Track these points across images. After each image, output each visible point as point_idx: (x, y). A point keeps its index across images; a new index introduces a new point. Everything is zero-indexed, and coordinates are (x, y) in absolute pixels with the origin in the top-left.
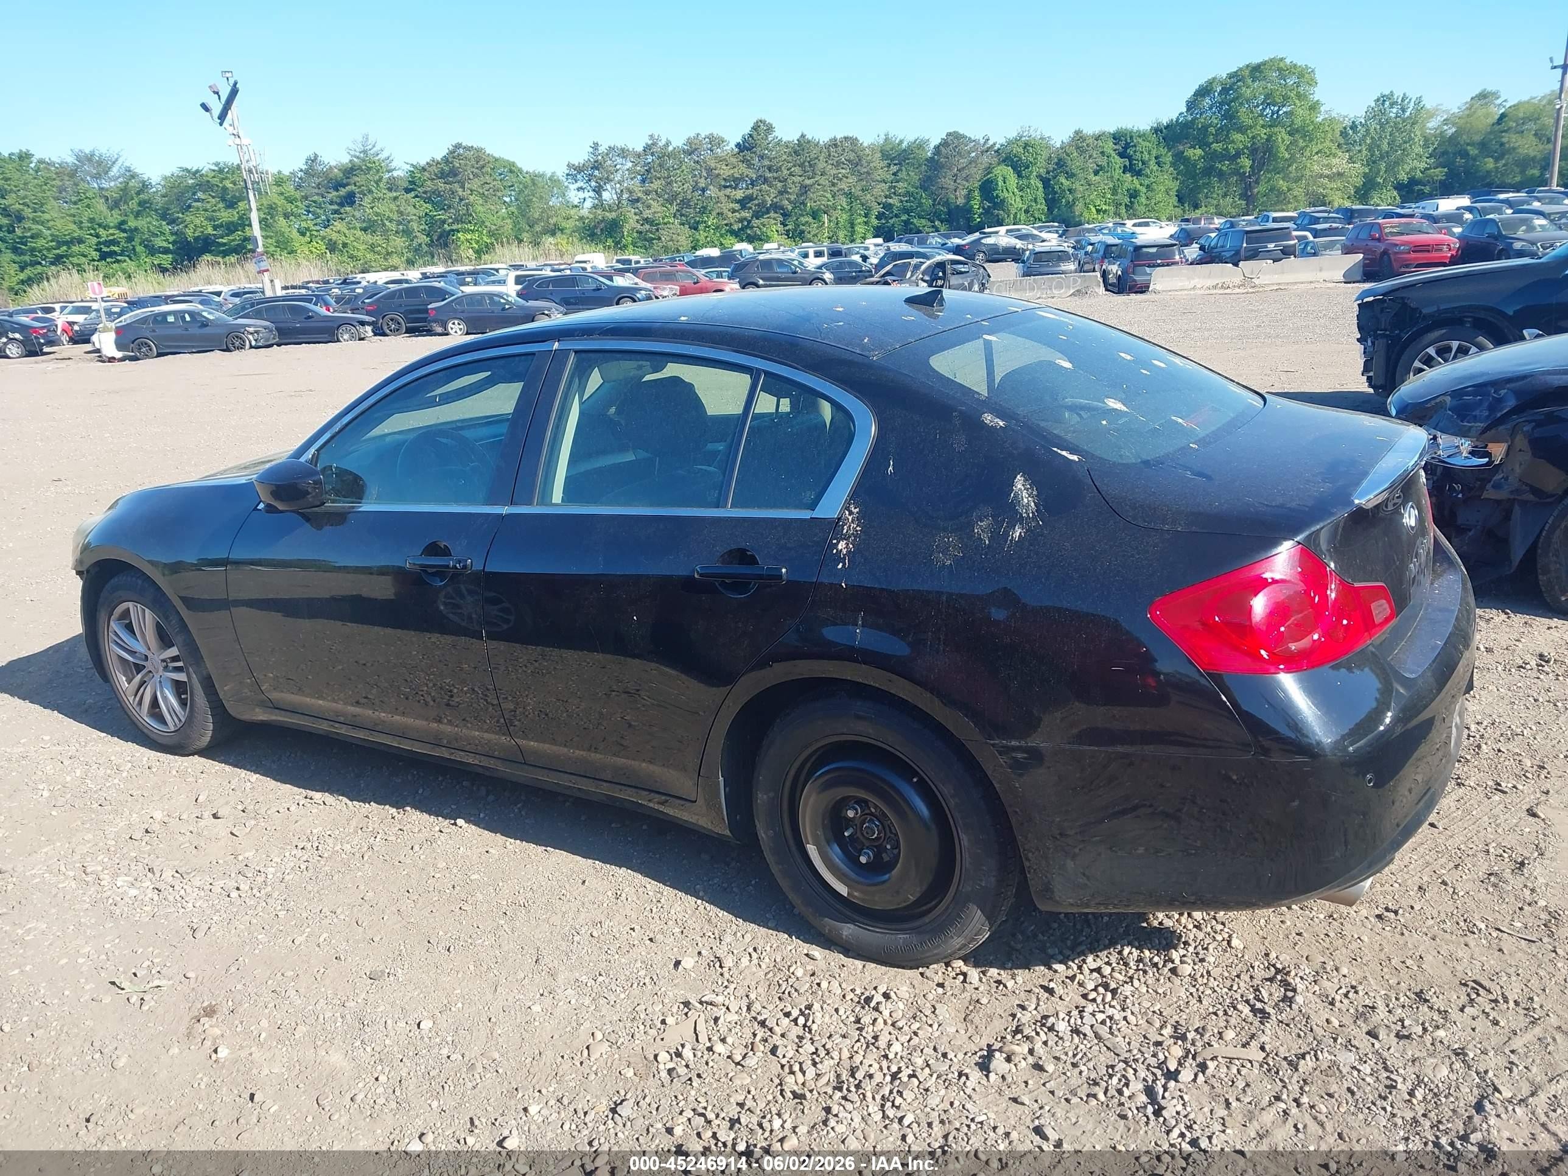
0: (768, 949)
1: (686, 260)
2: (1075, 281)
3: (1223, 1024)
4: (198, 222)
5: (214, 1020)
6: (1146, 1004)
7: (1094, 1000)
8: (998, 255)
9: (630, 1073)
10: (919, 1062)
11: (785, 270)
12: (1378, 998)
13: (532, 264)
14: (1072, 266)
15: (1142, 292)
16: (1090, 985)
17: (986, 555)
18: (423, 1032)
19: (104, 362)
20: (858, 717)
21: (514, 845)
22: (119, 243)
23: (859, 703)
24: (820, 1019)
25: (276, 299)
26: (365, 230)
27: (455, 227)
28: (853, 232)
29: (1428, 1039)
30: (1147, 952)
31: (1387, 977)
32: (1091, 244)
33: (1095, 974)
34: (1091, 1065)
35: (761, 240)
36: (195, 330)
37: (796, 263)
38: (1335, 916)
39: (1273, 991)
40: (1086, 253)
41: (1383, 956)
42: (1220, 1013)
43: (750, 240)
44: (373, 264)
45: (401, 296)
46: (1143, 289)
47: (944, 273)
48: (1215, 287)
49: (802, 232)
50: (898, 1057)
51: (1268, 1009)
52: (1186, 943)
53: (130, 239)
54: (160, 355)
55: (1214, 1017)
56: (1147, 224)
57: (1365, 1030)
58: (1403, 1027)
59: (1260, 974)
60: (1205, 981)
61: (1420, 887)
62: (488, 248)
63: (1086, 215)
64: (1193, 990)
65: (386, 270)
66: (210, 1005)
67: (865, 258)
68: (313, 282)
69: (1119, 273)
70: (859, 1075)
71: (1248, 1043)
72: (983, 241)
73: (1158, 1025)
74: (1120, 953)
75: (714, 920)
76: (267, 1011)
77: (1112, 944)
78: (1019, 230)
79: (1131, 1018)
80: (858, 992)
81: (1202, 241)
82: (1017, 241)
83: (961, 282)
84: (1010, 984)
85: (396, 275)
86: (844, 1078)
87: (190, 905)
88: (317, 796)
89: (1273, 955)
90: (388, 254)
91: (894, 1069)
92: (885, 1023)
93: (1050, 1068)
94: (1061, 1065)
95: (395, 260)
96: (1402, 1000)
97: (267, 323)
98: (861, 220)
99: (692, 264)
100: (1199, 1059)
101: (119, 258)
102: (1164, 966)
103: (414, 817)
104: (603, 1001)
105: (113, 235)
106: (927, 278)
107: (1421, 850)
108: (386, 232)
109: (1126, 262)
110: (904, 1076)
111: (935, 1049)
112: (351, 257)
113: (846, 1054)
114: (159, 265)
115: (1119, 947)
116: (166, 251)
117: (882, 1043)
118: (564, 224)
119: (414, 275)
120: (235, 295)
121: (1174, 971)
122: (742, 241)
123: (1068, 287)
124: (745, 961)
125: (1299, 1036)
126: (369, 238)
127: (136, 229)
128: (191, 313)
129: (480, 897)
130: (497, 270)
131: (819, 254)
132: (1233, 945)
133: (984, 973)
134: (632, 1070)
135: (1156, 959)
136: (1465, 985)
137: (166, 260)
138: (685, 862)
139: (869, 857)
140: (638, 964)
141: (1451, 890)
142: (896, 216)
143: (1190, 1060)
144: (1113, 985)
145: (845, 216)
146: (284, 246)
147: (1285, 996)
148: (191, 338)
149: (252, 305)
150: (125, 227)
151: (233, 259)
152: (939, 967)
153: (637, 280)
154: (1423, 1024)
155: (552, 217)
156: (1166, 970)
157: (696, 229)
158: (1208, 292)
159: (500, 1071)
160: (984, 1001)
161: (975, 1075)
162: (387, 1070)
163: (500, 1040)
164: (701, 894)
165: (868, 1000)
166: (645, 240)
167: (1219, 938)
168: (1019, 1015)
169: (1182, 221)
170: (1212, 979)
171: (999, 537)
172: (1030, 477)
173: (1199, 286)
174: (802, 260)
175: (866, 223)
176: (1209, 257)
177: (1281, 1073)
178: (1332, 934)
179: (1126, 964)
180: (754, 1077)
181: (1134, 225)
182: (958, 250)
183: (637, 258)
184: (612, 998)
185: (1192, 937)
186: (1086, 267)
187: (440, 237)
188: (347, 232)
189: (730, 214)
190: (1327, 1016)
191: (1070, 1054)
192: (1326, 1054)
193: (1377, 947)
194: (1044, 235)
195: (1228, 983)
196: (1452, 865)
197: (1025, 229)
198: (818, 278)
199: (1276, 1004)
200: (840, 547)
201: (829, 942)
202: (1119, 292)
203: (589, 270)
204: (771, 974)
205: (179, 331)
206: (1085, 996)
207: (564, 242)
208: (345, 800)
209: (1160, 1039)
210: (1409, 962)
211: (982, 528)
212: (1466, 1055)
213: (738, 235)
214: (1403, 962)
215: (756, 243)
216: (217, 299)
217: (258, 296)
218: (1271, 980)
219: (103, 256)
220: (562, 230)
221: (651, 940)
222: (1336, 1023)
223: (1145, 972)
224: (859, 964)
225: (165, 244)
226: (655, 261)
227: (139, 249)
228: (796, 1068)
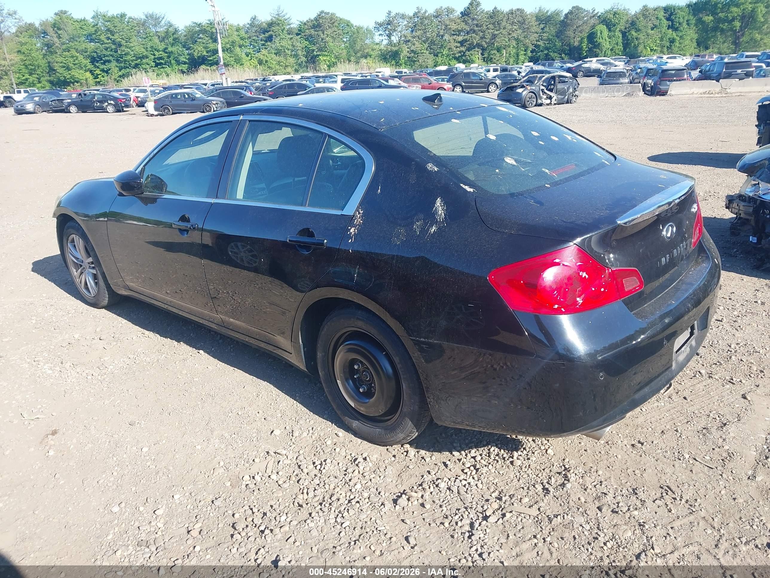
0: (319, 429)
1: (428, 72)
2: (627, 88)
3: (525, 494)
4: (199, 49)
5: (54, 437)
6: (491, 479)
7: (466, 473)
8: (589, 73)
9: (228, 484)
10: (366, 495)
11: (477, 78)
12: (611, 489)
13: (354, 73)
14: (627, 80)
15: (663, 95)
16: (468, 465)
17: (416, 240)
18: (143, 453)
19: (149, 116)
20: (358, 319)
21: (222, 365)
22: (164, 59)
23: (360, 312)
24: (329, 467)
25: (227, 88)
26: (276, 54)
27: (318, 53)
28: (518, 59)
29: (627, 515)
30: (502, 451)
31: (621, 478)
32: (640, 68)
33: (472, 459)
34: (449, 508)
35: (470, 62)
36: (189, 102)
37: (483, 75)
38: (609, 442)
39: (558, 479)
40: (637, 73)
41: (625, 467)
42: (526, 488)
43: (464, 62)
44: (279, 71)
45: (285, 88)
46: (664, 93)
47: (554, 82)
48: (704, 93)
49: (492, 58)
50: (357, 491)
51: (551, 489)
52: (524, 449)
53: (169, 57)
54: (173, 114)
55: (522, 490)
56: (675, 58)
57: (597, 506)
58: (618, 507)
59: (555, 469)
60: (526, 470)
61: (663, 432)
62: (334, 64)
63: (644, 52)
64: (518, 474)
65: (285, 74)
66: (55, 430)
67: (519, 73)
68: (250, 80)
69: (652, 84)
70: (334, 498)
71: (532, 506)
72: (583, 66)
73: (492, 490)
74: (489, 450)
75: (299, 412)
76: (78, 435)
77: (487, 445)
78: (603, 60)
79: (480, 486)
80: (353, 455)
81: (703, 68)
82: (601, 66)
83: (563, 87)
84: (428, 460)
85: (288, 77)
86: (326, 499)
87: (69, 381)
88: (147, 332)
89: (567, 460)
90: (286, 66)
91: (352, 497)
92: (359, 472)
93: (428, 506)
94: (435, 505)
95: (289, 69)
96: (624, 492)
97: (222, 99)
98: (523, 53)
99: (430, 74)
100: (504, 511)
101: (164, 66)
102: (508, 459)
103: (183, 347)
104: (230, 447)
105: (161, 54)
106: (545, 84)
107: (672, 411)
108: (286, 55)
109: (656, 78)
110: (353, 502)
111: (377, 489)
112: (269, 67)
113: (332, 487)
114: (182, 70)
115: (490, 446)
116: (185, 63)
117: (351, 483)
118: (372, 53)
119: (297, 77)
120: (213, 85)
121: (512, 463)
122: (460, 62)
123: (623, 91)
124: (305, 434)
125: (561, 505)
126: (277, 58)
127: (172, 52)
128: (188, 94)
129: (194, 389)
130: (336, 76)
131: (495, 70)
132: (548, 452)
133: (418, 452)
134: (230, 482)
135: (505, 456)
136: (662, 488)
137: (185, 67)
138: (296, 381)
139: (364, 389)
140: (255, 430)
141: (678, 435)
142: (542, 51)
143: (499, 511)
144: (478, 467)
145: (514, 51)
146: (238, 61)
147: (563, 483)
148: (188, 106)
149: (216, 90)
150: (167, 51)
151: (214, 67)
152: (397, 447)
153: (400, 82)
154: (630, 506)
155: (366, 49)
156: (508, 462)
157: (437, 56)
158: (700, 96)
159: (169, 476)
160: (411, 467)
161: (389, 505)
162: (119, 469)
163: (176, 461)
164: (297, 398)
165: (356, 459)
166: (411, 62)
167: (543, 448)
168: (425, 476)
169: (696, 56)
170: (530, 469)
171: (424, 231)
172: (444, 200)
173: (695, 92)
174: (486, 73)
175: (525, 55)
176: (705, 76)
177: (542, 524)
178: (603, 452)
179: (489, 456)
180: (284, 493)
181: (668, 58)
182: (569, 70)
183: (405, 70)
184: (235, 445)
185: (529, 446)
186: (636, 81)
187: (312, 58)
188: (268, 55)
189: (455, 49)
190: (580, 496)
191: (442, 500)
192: (569, 516)
193: (624, 462)
194: (617, 63)
195: (537, 472)
196: (686, 421)
197: (607, 60)
198: (493, 83)
199: (557, 487)
200: (351, 231)
201: (348, 429)
202: (651, 95)
203: (380, 76)
204: (315, 442)
205: (182, 102)
206: (463, 470)
207: (371, 62)
208: (158, 336)
209: (489, 498)
210: (637, 472)
211: (417, 226)
212: (644, 526)
213: (458, 60)
214: (634, 471)
215: (467, 64)
216: (205, 87)
217: (221, 86)
218: (559, 473)
219: (157, 65)
220: (370, 56)
221: (265, 419)
222: (583, 500)
223: (498, 461)
224: (359, 441)
225: (184, 60)
226: (414, 72)
227: (173, 62)
228: (305, 491)
